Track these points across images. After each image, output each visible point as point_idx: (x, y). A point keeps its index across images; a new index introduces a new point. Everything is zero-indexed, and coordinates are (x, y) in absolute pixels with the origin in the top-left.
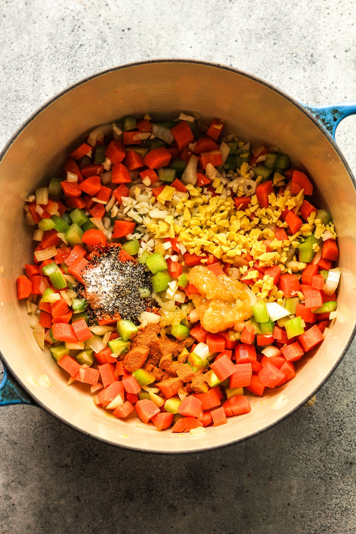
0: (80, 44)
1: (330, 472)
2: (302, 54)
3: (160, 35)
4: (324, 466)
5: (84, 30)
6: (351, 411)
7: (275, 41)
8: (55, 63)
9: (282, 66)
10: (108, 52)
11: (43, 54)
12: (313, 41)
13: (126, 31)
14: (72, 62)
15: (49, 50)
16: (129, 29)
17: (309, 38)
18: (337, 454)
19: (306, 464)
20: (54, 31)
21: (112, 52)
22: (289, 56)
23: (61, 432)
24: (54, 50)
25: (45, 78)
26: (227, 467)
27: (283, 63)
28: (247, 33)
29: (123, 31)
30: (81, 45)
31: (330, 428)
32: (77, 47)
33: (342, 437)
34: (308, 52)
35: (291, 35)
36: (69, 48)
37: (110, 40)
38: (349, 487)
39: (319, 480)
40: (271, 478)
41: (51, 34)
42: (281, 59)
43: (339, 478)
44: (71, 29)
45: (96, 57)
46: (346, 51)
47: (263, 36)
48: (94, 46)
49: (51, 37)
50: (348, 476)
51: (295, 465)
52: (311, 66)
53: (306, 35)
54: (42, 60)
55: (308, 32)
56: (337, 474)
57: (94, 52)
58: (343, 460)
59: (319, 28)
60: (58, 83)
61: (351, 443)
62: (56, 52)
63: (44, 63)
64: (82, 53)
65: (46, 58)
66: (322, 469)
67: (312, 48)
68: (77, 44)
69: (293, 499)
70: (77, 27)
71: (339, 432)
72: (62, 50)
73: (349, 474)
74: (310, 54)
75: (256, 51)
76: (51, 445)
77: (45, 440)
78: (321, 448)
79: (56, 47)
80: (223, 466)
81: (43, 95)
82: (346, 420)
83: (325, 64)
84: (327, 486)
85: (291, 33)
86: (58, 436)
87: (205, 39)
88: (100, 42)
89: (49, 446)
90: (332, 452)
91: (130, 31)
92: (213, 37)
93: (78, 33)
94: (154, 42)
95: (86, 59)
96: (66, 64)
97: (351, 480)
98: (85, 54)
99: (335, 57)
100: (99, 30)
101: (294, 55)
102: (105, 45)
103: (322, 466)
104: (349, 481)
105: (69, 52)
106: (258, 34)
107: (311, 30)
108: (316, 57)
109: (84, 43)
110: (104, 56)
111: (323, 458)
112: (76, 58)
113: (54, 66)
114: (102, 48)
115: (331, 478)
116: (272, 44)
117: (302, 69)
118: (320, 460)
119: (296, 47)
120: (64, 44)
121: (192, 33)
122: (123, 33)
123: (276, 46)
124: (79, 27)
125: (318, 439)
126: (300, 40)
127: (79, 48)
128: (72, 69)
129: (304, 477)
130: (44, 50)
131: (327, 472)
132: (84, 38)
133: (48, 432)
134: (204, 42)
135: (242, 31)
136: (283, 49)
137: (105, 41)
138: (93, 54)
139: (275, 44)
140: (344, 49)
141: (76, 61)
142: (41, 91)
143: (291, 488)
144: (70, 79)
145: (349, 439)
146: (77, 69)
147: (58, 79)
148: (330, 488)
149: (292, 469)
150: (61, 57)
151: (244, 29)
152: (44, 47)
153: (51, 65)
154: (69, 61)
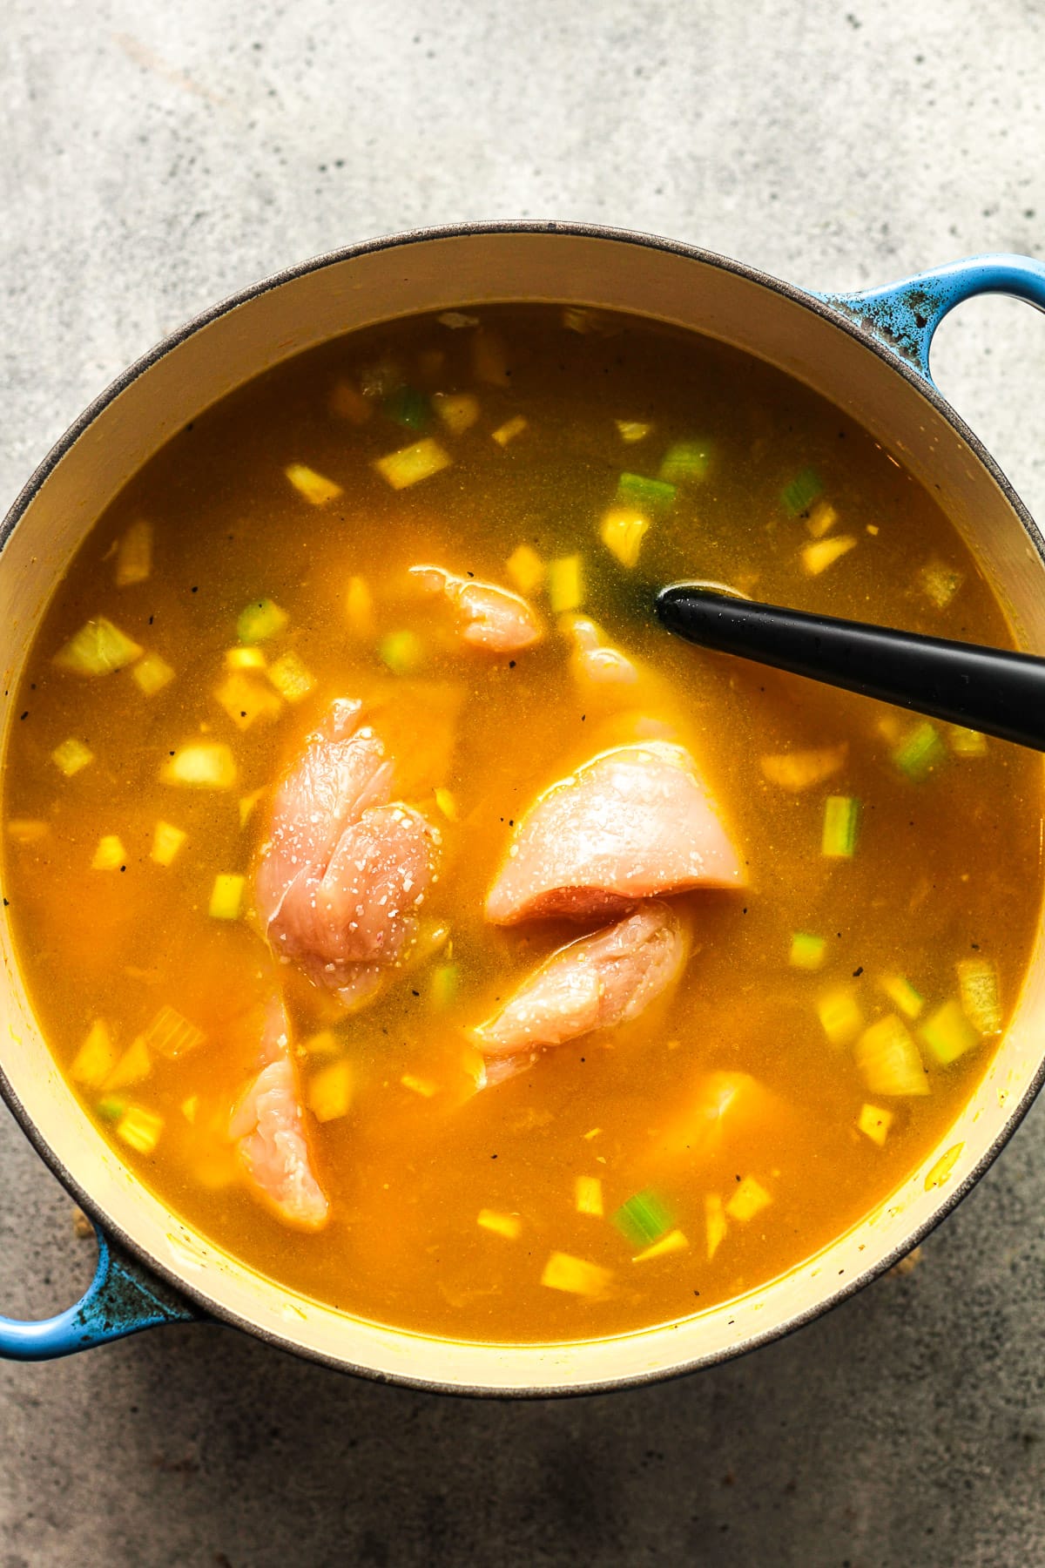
0: (196, 209)
1: (967, 1467)
2: (855, 225)
3: (431, 180)
4: (948, 1449)
5: (207, 171)
6: (1024, 1282)
7: (776, 189)
8: (123, 272)
9: (798, 262)
10: (280, 233)
11: (85, 246)
12: (886, 186)
13: (332, 170)
14: (174, 267)
15: (102, 233)
16: (340, 164)
17: (873, 178)
18: (986, 1413)
19: (895, 1443)
20: (117, 175)
21: (291, 233)
22: (816, 231)
23: (168, 1366)
24: (119, 231)
25: (94, 314)
26: (660, 1457)
27: (800, 253)
28: (690, 166)
29: (323, 168)
30: (199, 216)
31: (962, 1335)
32: (186, 221)
33: (998, 1362)
34: (875, 219)
35: (822, 170)
36: (163, 226)
37: (283, 197)
38: (1023, 1510)
39: (934, 1491)
40: (791, 1488)
41: (109, 184)
42: (794, 242)
43: (994, 1482)
44: (168, 167)
45: (243, 251)
46: (987, 213)
47: (739, 176)
48: (238, 217)
49: (110, 194)
50: (1019, 1475)
51: (863, 1449)
52: (884, 259)
53: (865, 165)
54: (83, 263)
55: (871, 160)
56: (987, 1470)
57: (238, 233)
58: (1003, 1428)
59: (905, 145)
60: (132, 332)
61: (1027, 1378)
62: (126, 237)
63: (90, 272)
64: (202, 240)
65: (96, 256)
66: (941, 1459)
67: (886, 207)
68: (186, 213)
69: (857, 1547)
70: (184, 163)
71: (992, 1347)
72: (144, 232)
73: (1023, 1469)
74: (878, 225)
75: (719, 219)
76: (140, 1406)
77: (122, 1392)
78: (938, 1395)
79: (123, 223)
80: (650, 1454)
81: (90, 366)
82: (1011, 1309)
83: (926, 254)
84: (959, 1507)
85: (821, 163)
86: (161, 1379)
87: (565, 188)
88: (254, 205)
89: (134, 1410)
90: (972, 1406)
91: (345, 169)
92: (590, 181)
93: (188, 179)
94: (415, 202)
95: (215, 256)
96: (156, 273)
97: (1029, 1488)
98: (210, 240)
99: (953, 231)
100: (250, 168)
101: (833, 228)
102: (269, 213)
103: (941, 1449)
104: (1023, 1492)
105: (161, 235)
106: (723, 168)
107: (880, 153)
108: (896, 232)
109: (208, 208)
110: (267, 246)
111: (945, 1426)
112: (184, 254)
113: (120, 280)
114: (263, 221)
115: (969, 1485)
116: (765, 195)
117: (856, 271)
118: (937, 1431)
119: (838, 205)
120: (148, 212)
121: (528, 170)
122: (321, 175)
123: (777, 205)
124: (192, 161)
125: (928, 1369)
126: (850, 182)
127: (193, 224)
128: (175, 285)
129: (889, 1483)
130: (88, 233)
131: (957, 1466)
132: (206, 194)
133: (129, 1367)
134: (564, 197)
135: (674, 163)
136: (799, 211)
137: (270, 202)
138: (234, 240)
139: (774, 197)
140: (981, 207)
141: (186, 262)
142: (83, 355)
143: (851, 1515)
144: (167, 318)
145: (1021, 1367)
146: (189, 287)
147: (134, 318)
148: (966, 1515)
149: (854, 1459)
150: (140, 252)
151: (682, 153)
152: (87, 225)
153: (111, 278)
154: (163, 265)
